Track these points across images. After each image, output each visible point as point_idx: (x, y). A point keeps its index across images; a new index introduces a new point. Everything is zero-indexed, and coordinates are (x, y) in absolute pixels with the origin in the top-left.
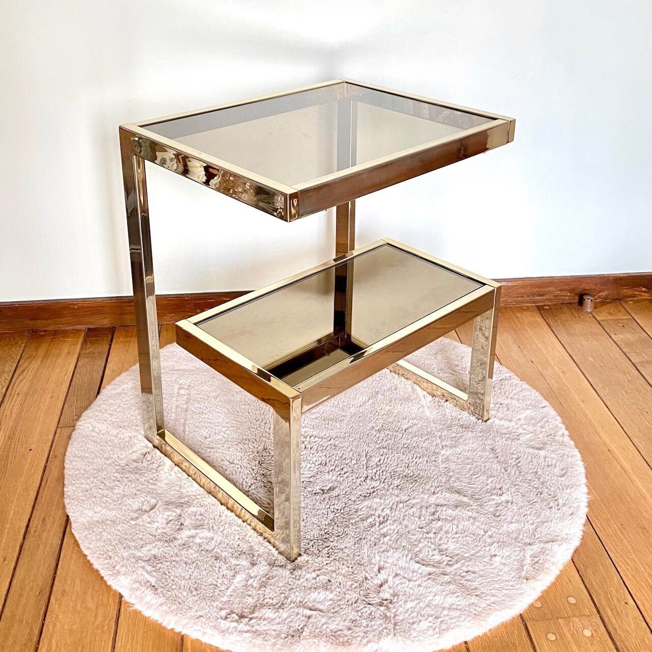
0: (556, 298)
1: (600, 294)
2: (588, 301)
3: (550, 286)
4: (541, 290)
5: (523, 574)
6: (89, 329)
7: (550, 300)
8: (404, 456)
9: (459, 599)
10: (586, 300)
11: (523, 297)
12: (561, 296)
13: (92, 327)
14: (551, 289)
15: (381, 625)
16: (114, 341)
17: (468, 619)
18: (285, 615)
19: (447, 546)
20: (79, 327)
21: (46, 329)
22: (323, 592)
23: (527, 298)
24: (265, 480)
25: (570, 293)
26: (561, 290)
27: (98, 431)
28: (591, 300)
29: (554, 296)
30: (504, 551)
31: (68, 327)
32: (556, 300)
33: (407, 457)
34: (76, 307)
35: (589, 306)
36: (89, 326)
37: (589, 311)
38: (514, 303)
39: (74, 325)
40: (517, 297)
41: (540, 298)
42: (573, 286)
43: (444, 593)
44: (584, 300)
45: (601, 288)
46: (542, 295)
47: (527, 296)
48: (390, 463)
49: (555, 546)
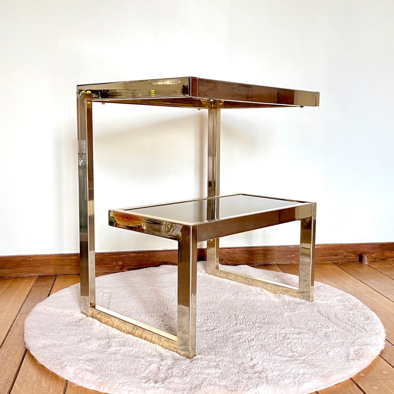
0: (345, 257)
1: (372, 255)
2: (365, 258)
3: (341, 249)
4: (335, 252)
5: (350, 358)
6: (39, 276)
7: (342, 259)
8: (261, 315)
9: (309, 370)
10: (364, 257)
11: (325, 256)
12: (348, 256)
13: (41, 274)
14: (341, 251)
15: (257, 381)
16: (56, 280)
17: (317, 378)
18: (188, 380)
19: (297, 349)
20: (33, 275)
21: (9, 276)
22: (214, 369)
23: (328, 257)
24: (167, 327)
25: (353, 254)
26: (347, 252)
27: (48, 310)
28: (367, 257)
29: (344, 256)
30: (335, 349)
31: (24, 274)
32: (346, 259)
33: (263, 315)
34: (32, 260)
35: (366, 260)
36: (39, 274)
37: (366, 264)
38: (319, 261)
39: (29, 273)
40: (321, 256)
41: (335, 257)
42: (355, 250)
43: (298, 368)
44: (363, 257)
45: (372, 251)
46: (336, 256)
47: (328, 256)
48: (252, 318)
49: (369, 347)
